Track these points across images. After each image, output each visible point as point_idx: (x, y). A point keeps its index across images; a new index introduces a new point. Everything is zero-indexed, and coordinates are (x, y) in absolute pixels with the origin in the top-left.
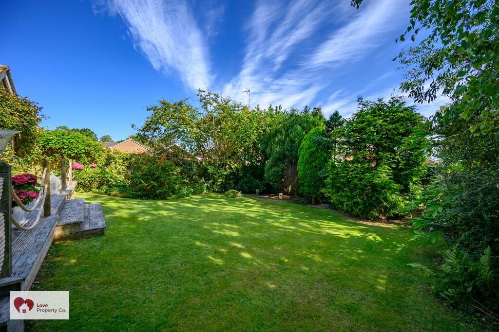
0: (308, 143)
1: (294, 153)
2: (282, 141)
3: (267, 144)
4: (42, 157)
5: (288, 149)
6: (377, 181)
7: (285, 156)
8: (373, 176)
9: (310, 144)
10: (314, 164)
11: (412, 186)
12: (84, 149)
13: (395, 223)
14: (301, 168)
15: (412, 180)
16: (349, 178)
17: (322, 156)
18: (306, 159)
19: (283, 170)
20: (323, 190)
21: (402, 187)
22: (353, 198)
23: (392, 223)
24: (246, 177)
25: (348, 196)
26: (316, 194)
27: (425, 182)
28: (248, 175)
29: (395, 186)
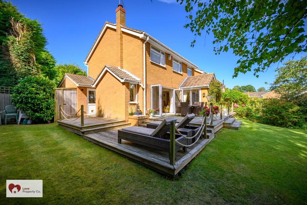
4: (224, 102)
12: (239, 98)
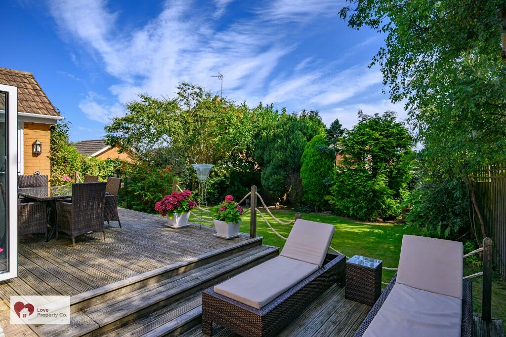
0: (312, 150)
1: (296, 160)
2: (284, 148)
3: (264, 150)
5: (290, 156)
6: (377, 188)
7: (286, 163)
8: (373, 183)
9: (314, 152)
10: (318, 172)
11: (401, 191)
13: (390, 223)
14: (306, 176)
15: (402, 186)
16: (355, 185)
17: (326, 164)
18: (311, 167)
19: (285, 178)
20: (327, 197)
21: (395, 192)
22: (358, 203)
23: (388, 222)
24: (234, 186)
25: (354, 202)
26: (320, 201)
27: (410, 188)
28: (236, 183)
29: (390, 191)
